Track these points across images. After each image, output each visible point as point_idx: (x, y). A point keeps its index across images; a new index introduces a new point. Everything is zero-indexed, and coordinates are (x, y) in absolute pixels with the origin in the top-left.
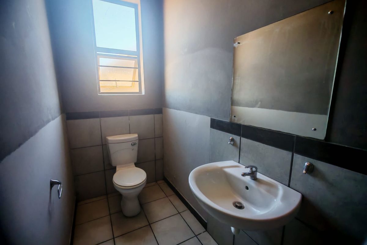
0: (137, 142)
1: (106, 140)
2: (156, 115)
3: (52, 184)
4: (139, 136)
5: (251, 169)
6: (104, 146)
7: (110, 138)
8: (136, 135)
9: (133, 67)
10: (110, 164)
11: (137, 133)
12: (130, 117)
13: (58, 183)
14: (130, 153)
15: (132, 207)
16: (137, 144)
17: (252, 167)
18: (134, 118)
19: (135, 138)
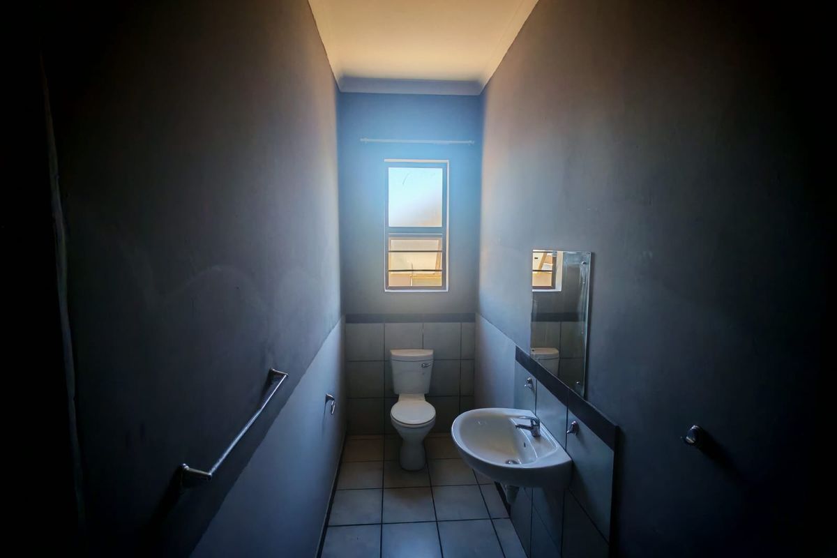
0: (430, 363)
1: (390, 355)
2: (464, 324)
3: (328, 398)
4: (434, 353)
5: (532, 422)
6: (387, 362)
7: (394, 353)
8: (430, 353)
9: (437, 250)
10: (392, 390)
11: (431, 349)
12: (425, 324)
13: (333, 399)
14: (421, 379)
15: (412, 456)
16: (431, 367)
17: (532, 420)
18: (430, 325)
19: (428, 356)
